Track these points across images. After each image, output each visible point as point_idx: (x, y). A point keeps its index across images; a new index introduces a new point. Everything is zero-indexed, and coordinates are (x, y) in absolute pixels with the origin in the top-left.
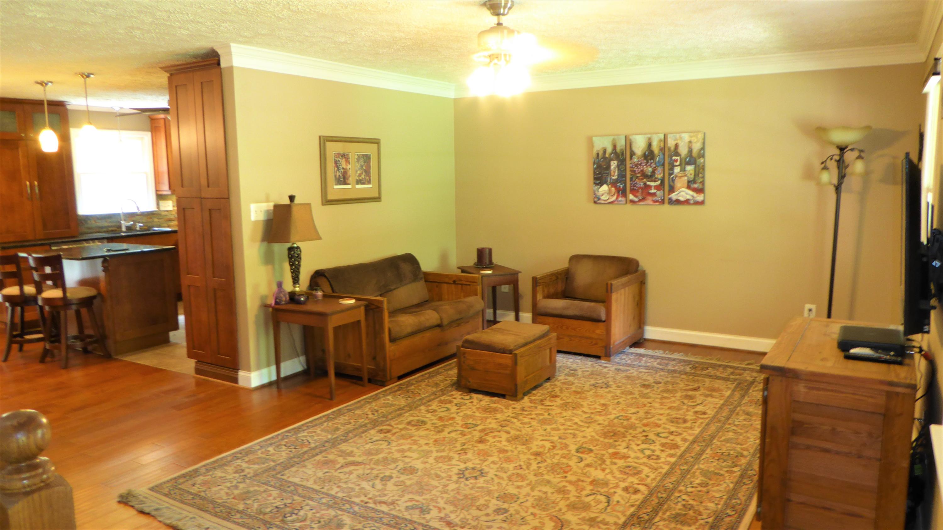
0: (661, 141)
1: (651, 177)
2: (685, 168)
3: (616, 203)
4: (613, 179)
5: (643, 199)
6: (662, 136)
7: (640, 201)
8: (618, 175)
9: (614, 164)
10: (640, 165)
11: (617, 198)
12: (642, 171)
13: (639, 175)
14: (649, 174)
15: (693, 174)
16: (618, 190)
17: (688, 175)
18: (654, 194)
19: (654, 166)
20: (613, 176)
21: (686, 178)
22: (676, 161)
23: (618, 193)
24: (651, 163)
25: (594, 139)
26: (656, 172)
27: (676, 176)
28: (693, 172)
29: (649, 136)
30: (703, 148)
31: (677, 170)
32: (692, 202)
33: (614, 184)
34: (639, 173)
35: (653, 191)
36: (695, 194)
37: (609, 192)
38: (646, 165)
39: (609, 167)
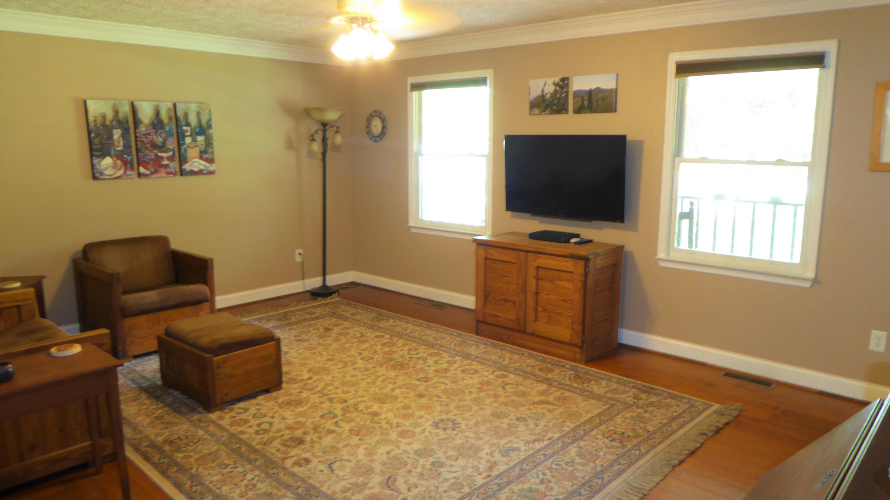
0: (169, 109)
1: (162, 147)
2: (196, 138)
3: (124, 177)
4: (118, 151)
5: (155, 172)
6: (170, 105)
7: (152, 173)
8: (124, 146)
9: (117, 134)
10: (149, 134)
11: (125, 172)
12: (152, 141)
13: (148, 146)
14: (160, 144)
15: (204, 144)
16: (125, 163)
17: (200, 146)
18: (167, 166)
19: (165, 136)
20: (118, 147)
21: (198, 148)
22: (187, 131)
23: (126, 166)
24: (161, 133)
25: (89, 103)
26: (167, 142)
27: (188, 147)
28: (203, 143)
29: (156, 103)
30: (210, 120)
31: (188, 140)
32: (205, 172)
33: (119, 156)
34: (148, 143)
35: (165, 162)
36: (207, 164)
37: (115, 166)
38: (155, 135)
39: (110, 137)
